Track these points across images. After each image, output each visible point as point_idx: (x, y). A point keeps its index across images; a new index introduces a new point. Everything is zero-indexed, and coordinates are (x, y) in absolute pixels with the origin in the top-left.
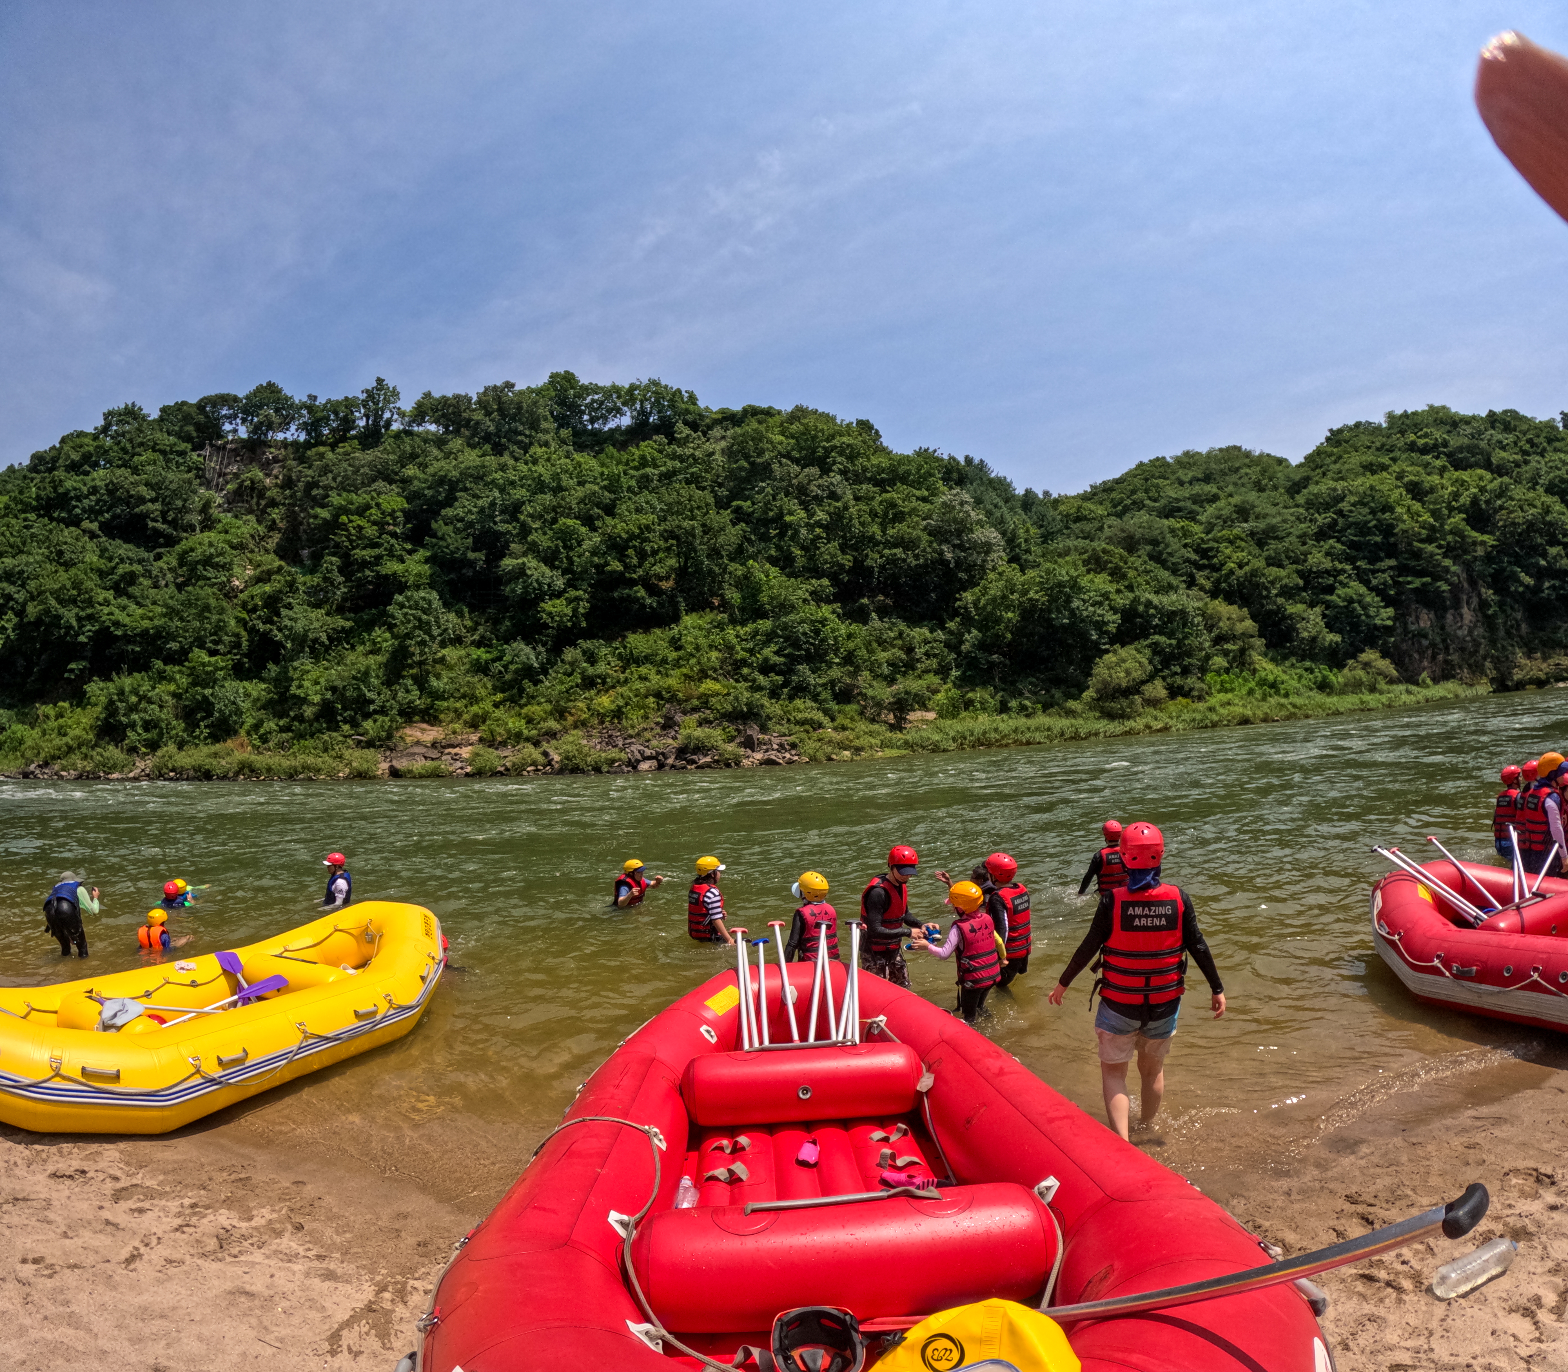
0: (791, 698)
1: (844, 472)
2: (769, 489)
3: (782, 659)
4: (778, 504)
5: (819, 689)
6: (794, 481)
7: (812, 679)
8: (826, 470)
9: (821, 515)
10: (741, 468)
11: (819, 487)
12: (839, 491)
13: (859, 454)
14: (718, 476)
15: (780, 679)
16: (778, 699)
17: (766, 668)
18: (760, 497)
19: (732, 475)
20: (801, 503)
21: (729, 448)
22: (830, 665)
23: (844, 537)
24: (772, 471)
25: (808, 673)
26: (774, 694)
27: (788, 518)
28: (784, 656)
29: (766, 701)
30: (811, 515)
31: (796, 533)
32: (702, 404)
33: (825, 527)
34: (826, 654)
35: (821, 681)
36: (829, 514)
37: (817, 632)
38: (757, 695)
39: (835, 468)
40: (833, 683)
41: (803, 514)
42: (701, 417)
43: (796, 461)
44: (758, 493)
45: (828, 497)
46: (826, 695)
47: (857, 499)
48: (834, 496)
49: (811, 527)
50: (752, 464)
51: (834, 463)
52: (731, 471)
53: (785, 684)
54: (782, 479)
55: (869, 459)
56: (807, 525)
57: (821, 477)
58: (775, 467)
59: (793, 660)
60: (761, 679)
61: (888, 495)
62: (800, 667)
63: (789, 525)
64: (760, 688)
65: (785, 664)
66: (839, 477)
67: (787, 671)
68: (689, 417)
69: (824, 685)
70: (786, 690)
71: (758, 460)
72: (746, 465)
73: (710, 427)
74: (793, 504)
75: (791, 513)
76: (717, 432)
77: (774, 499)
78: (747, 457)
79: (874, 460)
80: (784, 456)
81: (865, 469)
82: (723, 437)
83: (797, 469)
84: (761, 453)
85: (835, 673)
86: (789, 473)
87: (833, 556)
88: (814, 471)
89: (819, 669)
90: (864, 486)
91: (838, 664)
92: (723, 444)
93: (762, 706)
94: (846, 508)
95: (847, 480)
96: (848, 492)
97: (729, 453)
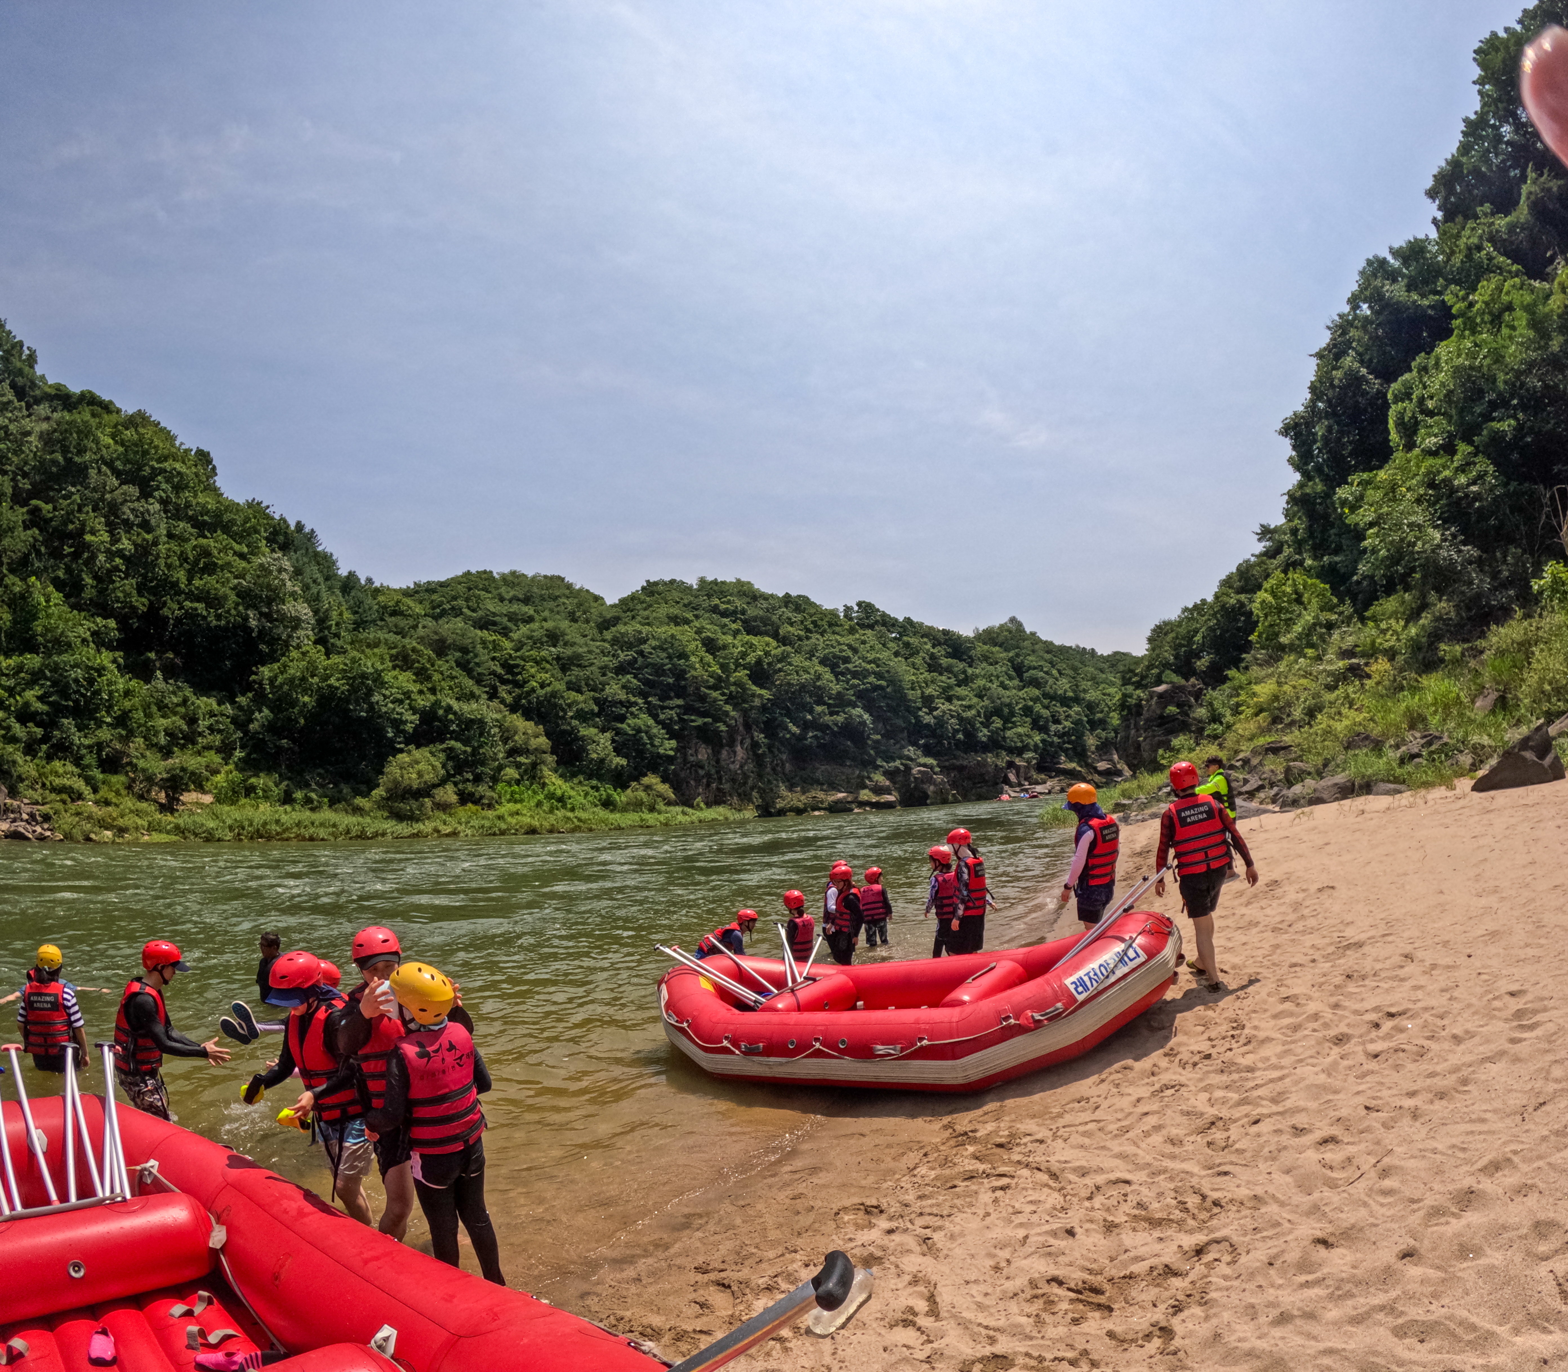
0: (49, 758)
1: (164, 502)
2: (77, 497)
3: (45, 708)
4: (82, 517)
5: (84, 751)
6: (108, 496)
7: (77, 738)
8: (146, 494)
9: (126, 544)
10: (54, 462)
11: (133, 510)
12: (153, 522)
13: (187, 487)
14: (26, 463)
15: (39, 732)
16: (34, 757)
17: (25, 716)
18: (64, 503)
19: (42, 467)
20: (108, 524)
21: (49, 433)
22: (100, 724)
23: (145, 576)
24: (86, 476)
25: (73, 729)
26: (30, 749)
27: (88, 537)
28: (49, 704)
29: (19, 758)
30: (115, 540)
31: (93, 557)
32: (39, 370)
33: (127, 559)
34: (97, 710)
35: (87, 742)
36: (135, 545)
37: (91, 681)
38: (10, 748)
39: (156, 494)
40: (100, 746)
41: (106, 537)
42: (33, 385)
43: (117, 473)
44: (65, 497)
45: (139, 526)
46: (90, 759)
47: (170, 536)
48: (146, 526)
49: (111, 555)
50: (69, 461)
51: (158, 488)
52: (42, 462)
53: (45, 739)
54: (95, 490)
55: (195, 496)
56: (108, 551)
57: (138, 500)
58: (93, 472)
59: (58, 711)
60: (18, 729)
61: (204, 541)
62: (65, 721)
63: (87, 546)
64: (13, 740)
65: (47, 714)
66: (157, 506)
67: (49, 723)
68: (20, 381)
69: (89, 747)
70: (44, 747)
71: (77, 459)
72: (60, 459)
73: (38, 402)
74: (98, 523)
75: (93, 532)
76: (43, 409)
77: (80, 511)
78: (65, 451)
79: (202, 498)
80: (105, 463)
81: (188, 505)
82: (48, 419)
83: (116, 483)
84: (81, 451)
85: (104, 734)
86: (105, 485)
87: (128, 595)
88: (133, 490)
89: (87, 727)
90: (182, 524)
91: (109, 725)
92: (45, 426)
93: (14, 762)
94: (155, 543)
95: (166, 512)
96: (163, 526)
97: (47, 439)
